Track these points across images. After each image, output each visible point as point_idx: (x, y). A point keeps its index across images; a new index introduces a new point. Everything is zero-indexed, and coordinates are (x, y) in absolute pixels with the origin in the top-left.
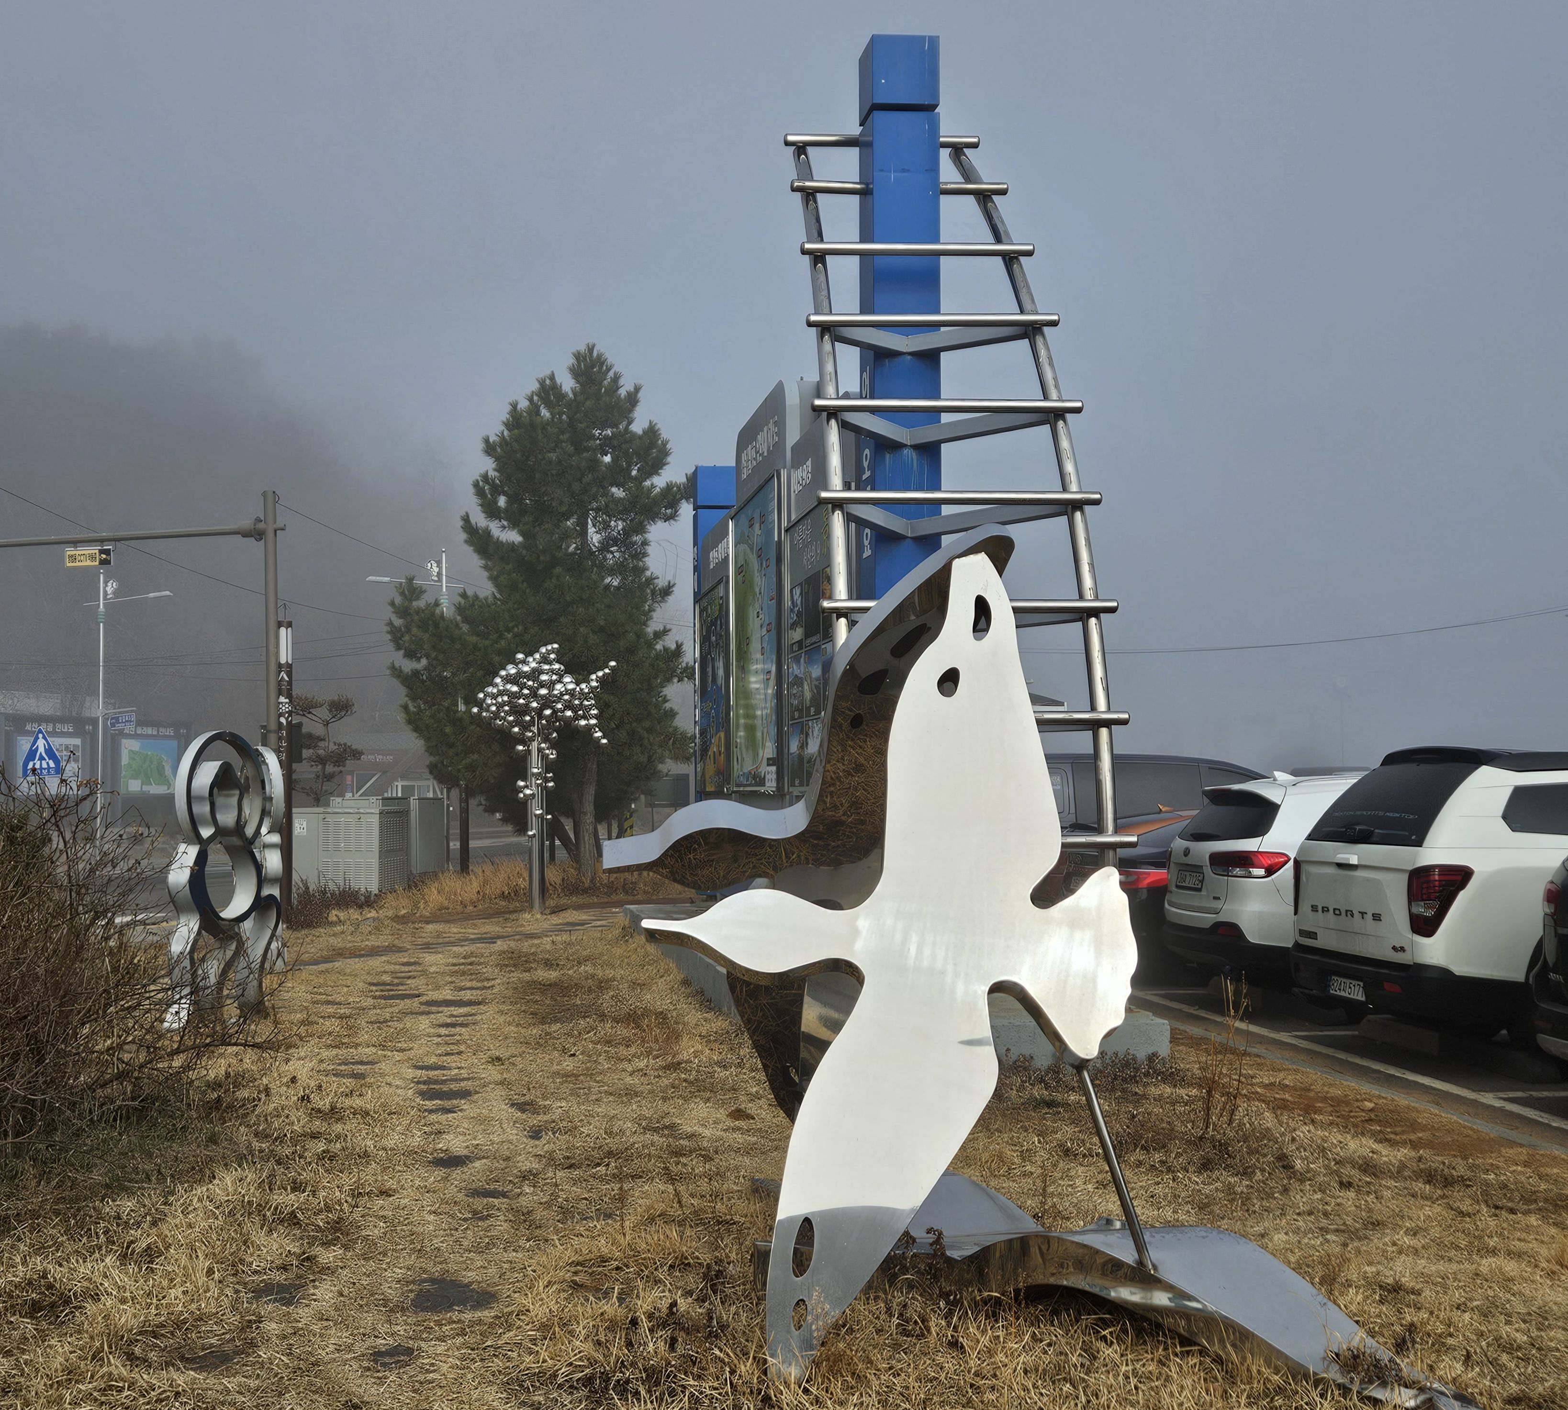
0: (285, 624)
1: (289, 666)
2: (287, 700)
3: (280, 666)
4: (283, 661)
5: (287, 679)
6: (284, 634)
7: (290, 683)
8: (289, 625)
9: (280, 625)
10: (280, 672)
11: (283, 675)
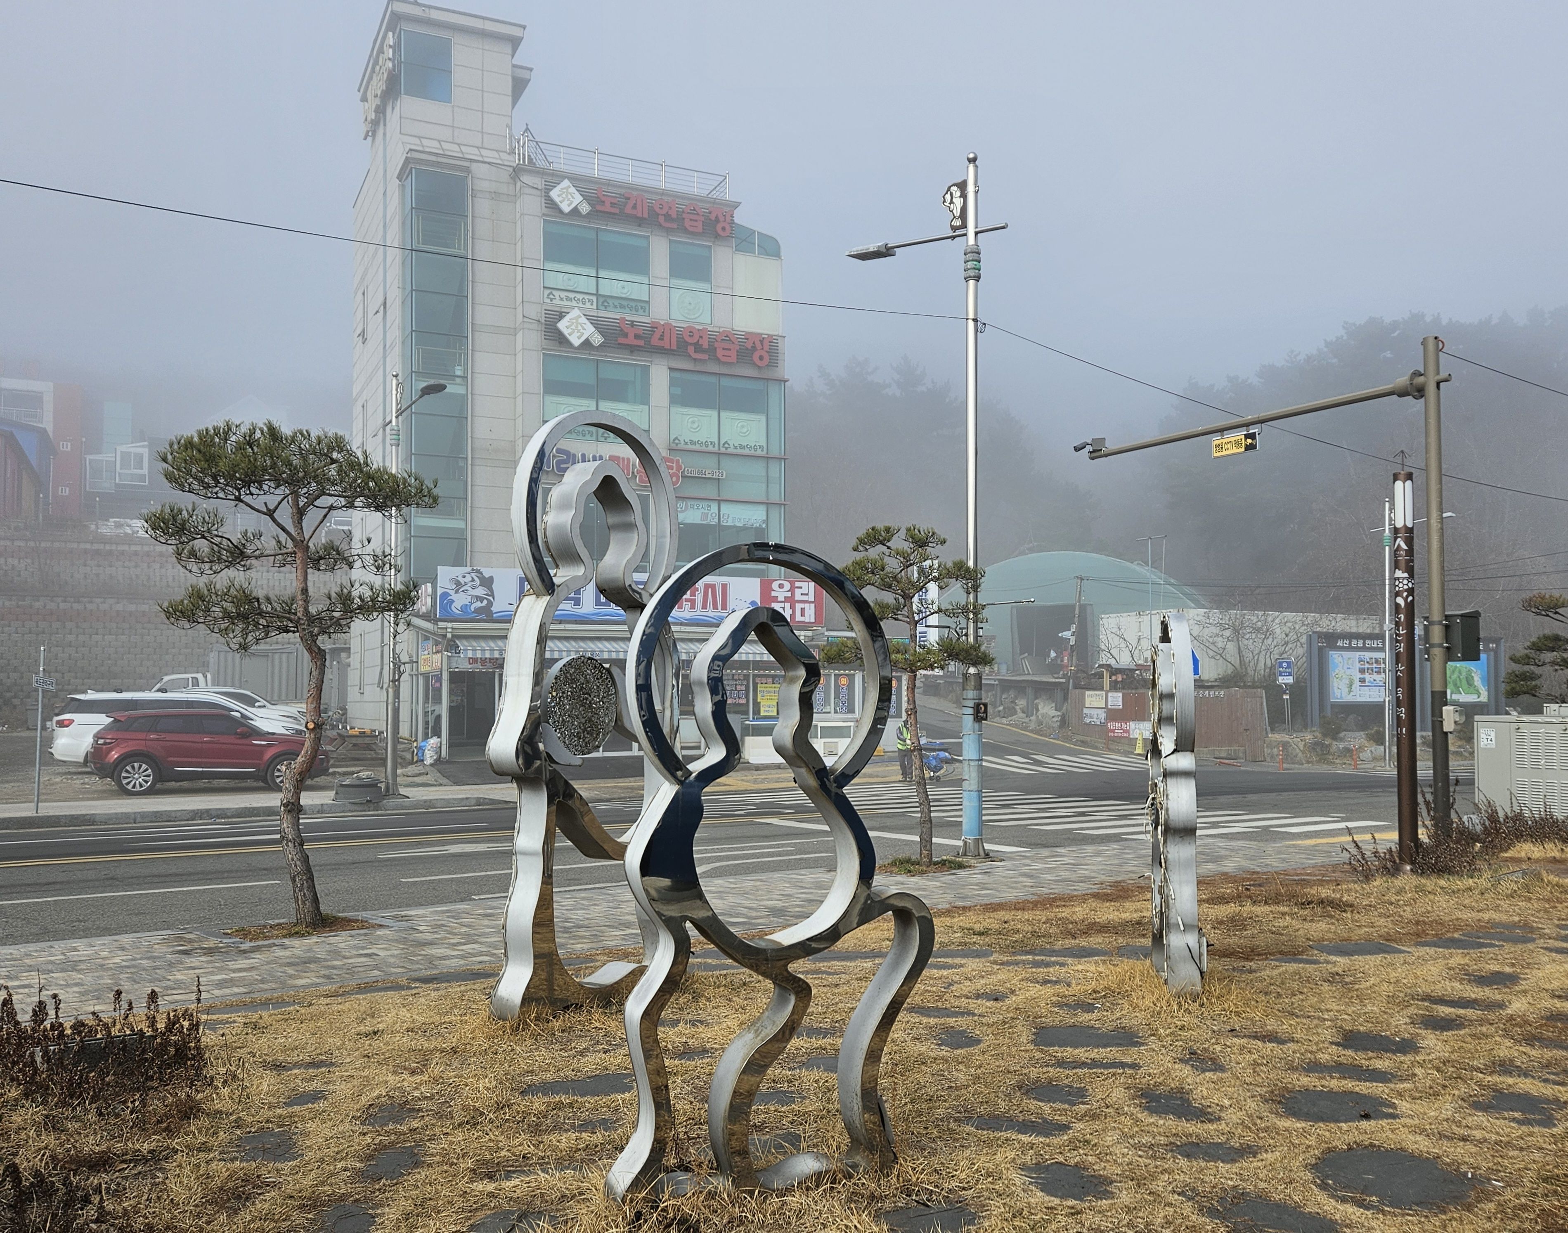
0: (1402, 477)
1: (1410, 530)
2: (1406, 575)
3: (1396, 531)
4: (1399, 524)
5: (1404, 546)
6: (1402, 491)
7: (1410, 552)
8: (1409, 477)
9: (1396, 478)
10: (1395, 539)
11: (1401, 542)
